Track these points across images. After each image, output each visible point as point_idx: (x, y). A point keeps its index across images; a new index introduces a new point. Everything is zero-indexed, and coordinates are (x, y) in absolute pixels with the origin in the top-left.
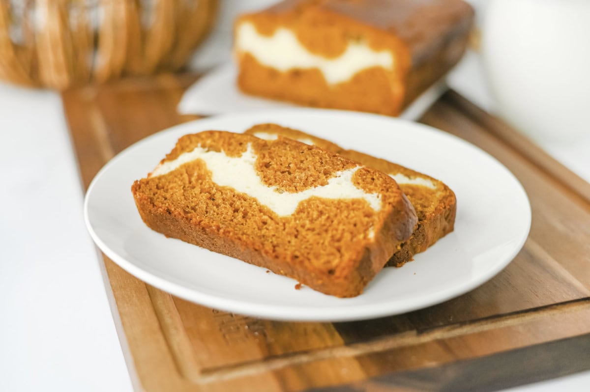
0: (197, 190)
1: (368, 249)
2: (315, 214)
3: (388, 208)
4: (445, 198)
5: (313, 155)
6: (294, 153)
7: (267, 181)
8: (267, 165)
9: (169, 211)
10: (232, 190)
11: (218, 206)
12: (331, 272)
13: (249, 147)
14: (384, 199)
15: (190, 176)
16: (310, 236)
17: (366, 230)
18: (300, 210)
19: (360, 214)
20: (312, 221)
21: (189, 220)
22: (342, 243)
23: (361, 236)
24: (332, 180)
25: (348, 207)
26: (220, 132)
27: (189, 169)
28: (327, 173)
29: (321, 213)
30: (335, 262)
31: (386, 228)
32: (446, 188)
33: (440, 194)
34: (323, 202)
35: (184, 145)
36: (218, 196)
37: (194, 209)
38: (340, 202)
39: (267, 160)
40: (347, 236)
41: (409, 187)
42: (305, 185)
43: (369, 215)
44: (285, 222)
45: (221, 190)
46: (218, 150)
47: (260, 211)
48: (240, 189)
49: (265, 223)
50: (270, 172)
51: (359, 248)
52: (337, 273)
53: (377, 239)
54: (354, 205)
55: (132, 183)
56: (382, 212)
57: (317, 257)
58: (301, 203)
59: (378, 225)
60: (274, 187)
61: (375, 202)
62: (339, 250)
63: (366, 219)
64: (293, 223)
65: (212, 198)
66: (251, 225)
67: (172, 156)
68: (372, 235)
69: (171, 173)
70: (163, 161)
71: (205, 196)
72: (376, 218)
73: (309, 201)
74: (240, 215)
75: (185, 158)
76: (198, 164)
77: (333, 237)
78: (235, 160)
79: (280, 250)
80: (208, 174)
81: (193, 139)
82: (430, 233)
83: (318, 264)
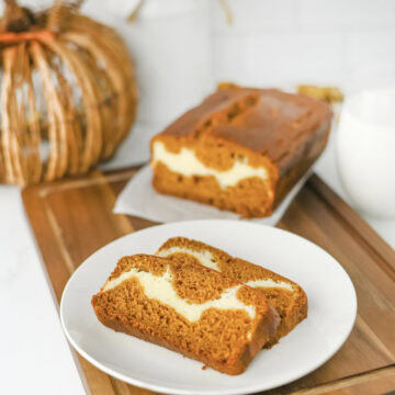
0: (135, 302)
1: (247, 346)
2: (213, 321)
3: (260, 317)
4: (299, 298)
5: (211, 276)
6: (198, 273)
7: (181, 295)
8: (180, 283)
9: (117, 318)
10: (158, 302)
11: (149, 314)
12: (224, 361)
13: (168, 268)
14: (258, 310)
15: (129, 290)
16: (210, 336)
17: (246, 332)
18: (204, 318)
19: (241, 321)
20: (211, 325)
21: (131, 324)
22: (230, 342)
23: (242, 337)
24: (223, 295)
25: (234, 315)
26: (148, 256)
27: (128, 285)
28: (220, 290)
29: (217, 319)
30: (227, 355)
31: (259, 330)
32: (300, 290)
33: (296, 295)
34: (218, 312)
35: (123, 265)
36: (149, 307)
37: (134, 316)
38: (229, 312)
39: (180, 279)
40: (234, 337)
41: (276, 290)
42: (206, 299)
43: (247, 322)
44: (194, 326)
45: (150, 302)
46: (147, 271)
47: (178, 318)
48: (164, 301)
49: (181, 327)
50: (182, 288)
51: (242, 346)
52: (228, 362)
53: (253, 339)
54: (238, 314)
55: (91, 298)
56: (256, 319)
57: (215, 351)
58: (204, 313)
59: (253, 329)
60: (185, 300)
61: (251, 312)
62: (229, 346)
63: (245, 325)
64: (199, 328)
65: (145, 308)
66: (172, 328)
67: (116, 274)
68: (249, 336)
69: (116, 288)
70: (110, 278)
71: (140, 307)
72: (252, 323)
73: (209, 311)
74: (164, 321)
75: (125, 276)
76: (134, 281)
77: (225, 337)
78: (159, 279)
79: (192, 346)
80: (142, 289)
81: (130, 261)
82: (289, 324)
83: (215, 356)
